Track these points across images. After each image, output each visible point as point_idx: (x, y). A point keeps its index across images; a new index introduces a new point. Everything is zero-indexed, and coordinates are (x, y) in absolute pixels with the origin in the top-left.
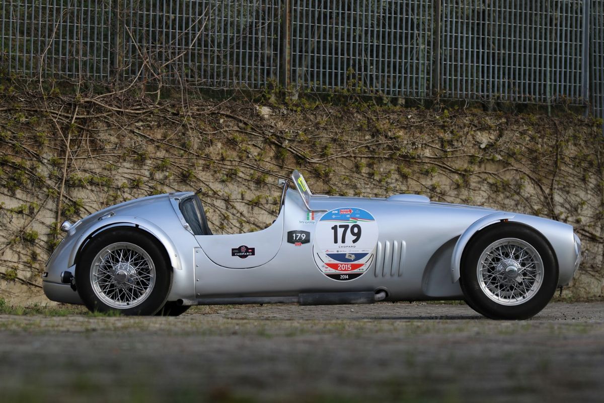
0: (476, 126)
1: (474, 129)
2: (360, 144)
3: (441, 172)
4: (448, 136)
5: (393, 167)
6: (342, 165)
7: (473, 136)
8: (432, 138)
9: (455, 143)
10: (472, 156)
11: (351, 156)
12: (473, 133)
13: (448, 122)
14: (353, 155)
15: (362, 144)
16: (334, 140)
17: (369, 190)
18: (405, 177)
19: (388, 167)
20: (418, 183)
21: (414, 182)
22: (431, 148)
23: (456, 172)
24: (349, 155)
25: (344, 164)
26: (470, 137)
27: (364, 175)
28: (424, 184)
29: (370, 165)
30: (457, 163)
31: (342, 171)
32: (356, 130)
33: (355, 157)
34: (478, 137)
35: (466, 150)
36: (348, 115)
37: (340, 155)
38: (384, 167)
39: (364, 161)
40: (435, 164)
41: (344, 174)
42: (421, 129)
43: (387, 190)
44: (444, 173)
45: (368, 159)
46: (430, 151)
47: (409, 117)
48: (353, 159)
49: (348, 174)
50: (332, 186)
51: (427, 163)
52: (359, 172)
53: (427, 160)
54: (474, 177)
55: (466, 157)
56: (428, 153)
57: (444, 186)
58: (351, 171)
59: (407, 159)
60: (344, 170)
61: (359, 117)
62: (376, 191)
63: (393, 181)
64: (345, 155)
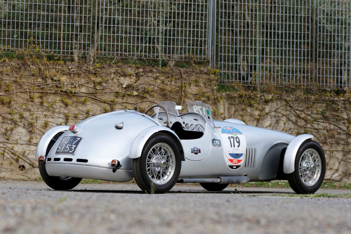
0: (120, 74)
1: (119, 75)
2: (34, 84)
3: (94, 102)
4: (98, 80)
5: (58, 98)
6: (20, 97)
7: (118, 80)
8: (87, 81)
9: (104, 84)
10: (117, 93)
11: (27, 92)
12: (118, 78)
13: (98, 71)
14: (28, 91)
15: (36, 84)
16: (15, 82)
17: (40, 113)
18: (66, 105)
19: (54, 99)
20: (77, 109)
21: (74, 108)
22: (86, 87)
23: (105, 102)
24: (25, 91)
25: (22, 96)
26: (115, 80)
27: (37, 103)
28: (81, 109)
29: (41, 97)
30: (106, 97)
31: (21, 101)
32: (31, 75)
33: (29, 92)
34: (121, 80)
35: (112, 88)
36: (26, 66)
37: (19, 90)
38: (51, 98)
39: (37, 95)
40: (89, 97)
41: (22, 102)
42: (79, 75)
43: (54, 112)
44: (96, 103)
45: (39, 94)
46: (85, 89)
47: (70, 67)
48: (28, 93)
49: (25, 103)
50: (14, 110)
51: (83, 96)
52: (32, 101)
53: (83, 95)
54: (118, 105)
55: (113, 93)
56: (83, 90)
57: (96, 111)
58: (27, 100)
59: (68, 94)
60: (22, 100)
61: (33, 67)
62: (45, 113)
63: (58, 107)
64: (22, 91)
